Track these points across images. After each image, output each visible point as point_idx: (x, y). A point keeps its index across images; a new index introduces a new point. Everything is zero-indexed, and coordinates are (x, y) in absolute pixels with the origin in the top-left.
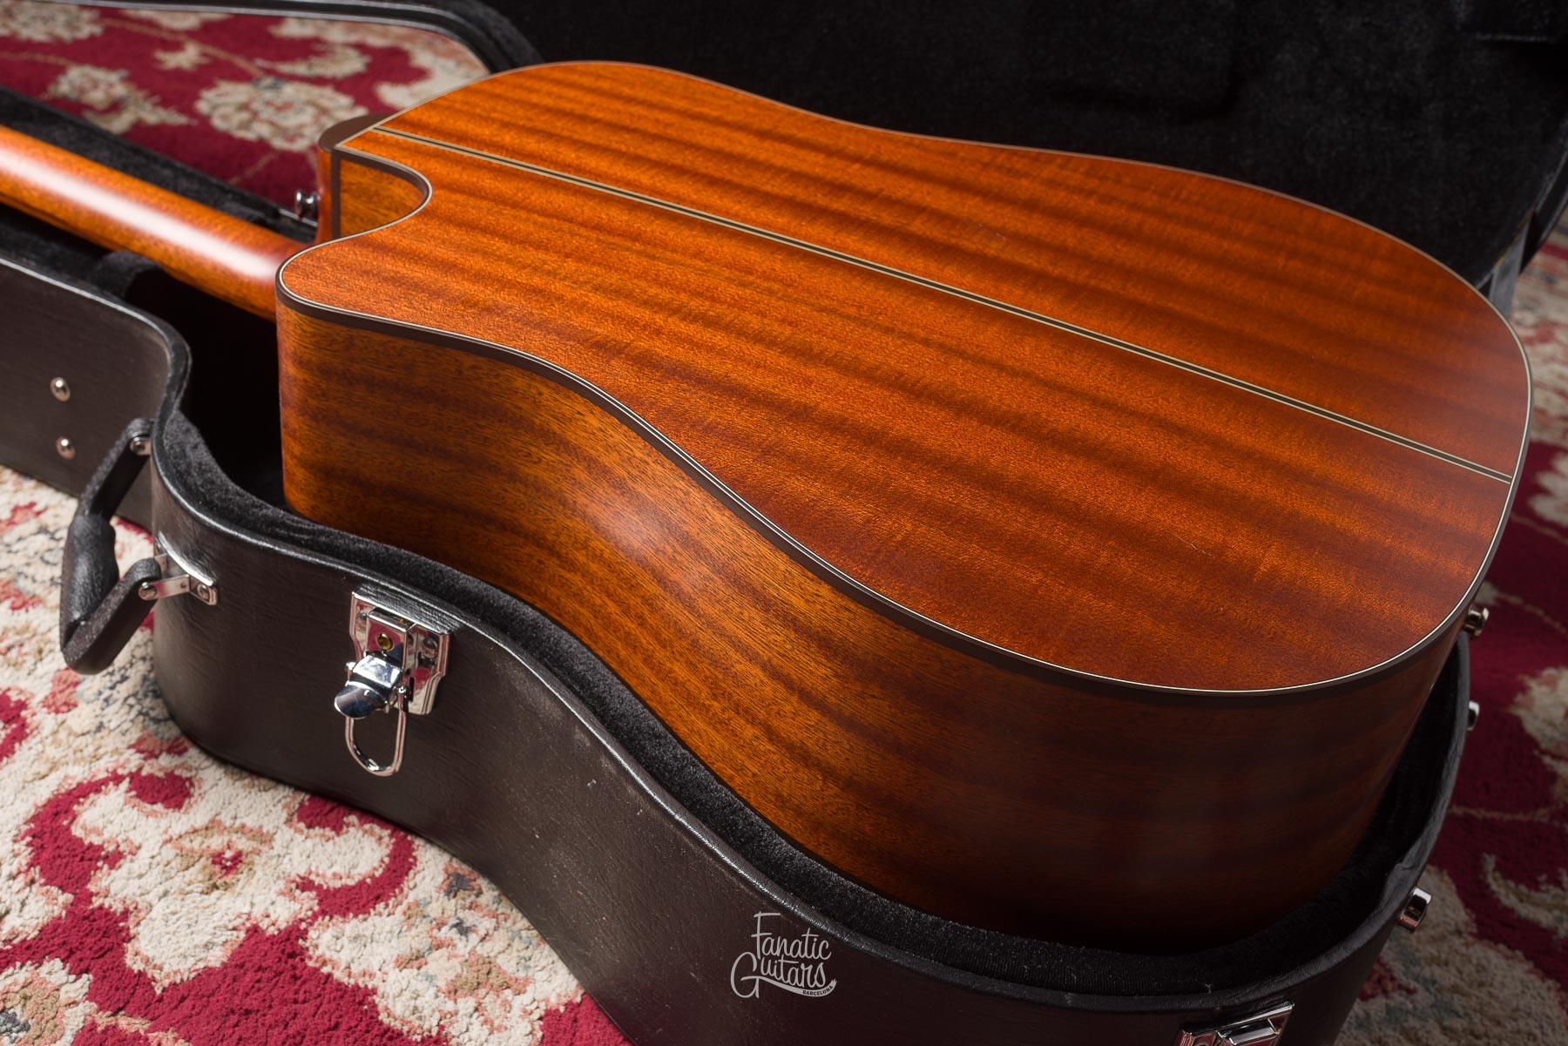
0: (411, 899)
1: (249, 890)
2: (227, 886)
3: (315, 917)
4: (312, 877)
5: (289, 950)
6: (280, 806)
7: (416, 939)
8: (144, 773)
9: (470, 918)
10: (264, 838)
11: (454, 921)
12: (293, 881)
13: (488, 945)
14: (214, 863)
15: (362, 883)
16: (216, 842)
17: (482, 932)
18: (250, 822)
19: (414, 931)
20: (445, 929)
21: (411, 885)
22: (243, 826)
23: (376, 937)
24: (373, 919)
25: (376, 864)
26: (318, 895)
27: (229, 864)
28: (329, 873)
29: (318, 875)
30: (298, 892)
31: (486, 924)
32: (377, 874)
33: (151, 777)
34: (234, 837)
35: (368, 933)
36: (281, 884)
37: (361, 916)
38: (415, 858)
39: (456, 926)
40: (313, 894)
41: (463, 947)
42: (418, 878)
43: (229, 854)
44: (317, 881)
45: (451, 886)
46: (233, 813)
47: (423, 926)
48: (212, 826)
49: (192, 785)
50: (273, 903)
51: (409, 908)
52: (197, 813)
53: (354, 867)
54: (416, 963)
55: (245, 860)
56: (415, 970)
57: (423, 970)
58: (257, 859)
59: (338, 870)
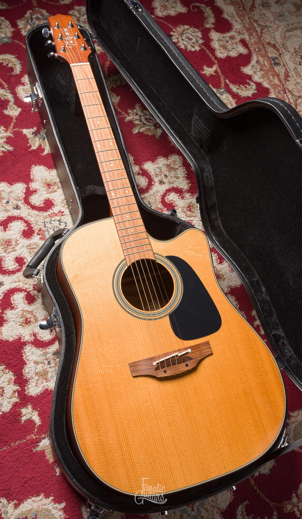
0: (47, 351)
1: (26, 329)
2: (23, 326)
3: (30, 343)
4: (37, 334)
7: (41, 359)
8: (30, 293)
9: (52, 362)
10: (36, 320)
11: (49, 360)
12: (33, 333)
13: (50, 369)
14: (25, 320)
15: (43, 341)
16: (29, 316)
17: (51, 366)
18: (37, 315)
19: (42, 357)
20: (46, 361)
21: (50, 348)
22: (36, 316)
23: (35, 354)
24: (38, 350)
25: (48, 339)
26: (35, 339)
27: (27, 322)
28: (40, 335)
30: (32, 336)
31: (53, 365)
34: (32, 317)
35: (34, 352)
36: (31, 332)
37: (37, 348)
38: (55, 343)
39: (48, 361)
40: (34, 338)
41: (46, 366)
42: (52, 347)
43: (29, 320)
44: (37, 335)
45: (55, 353)
46: (36, 312)
47: (44, 358)
48: (31, 312)
49: (35, 301)
50: (27, 335)
51: (45, 352)
52: (31, 308)
53: (45, 337)
54: (37, 364)
55: (30, 323)
56: (35, 365)
57: (37, 366)
58: (32, 325)
59: (42, 336)
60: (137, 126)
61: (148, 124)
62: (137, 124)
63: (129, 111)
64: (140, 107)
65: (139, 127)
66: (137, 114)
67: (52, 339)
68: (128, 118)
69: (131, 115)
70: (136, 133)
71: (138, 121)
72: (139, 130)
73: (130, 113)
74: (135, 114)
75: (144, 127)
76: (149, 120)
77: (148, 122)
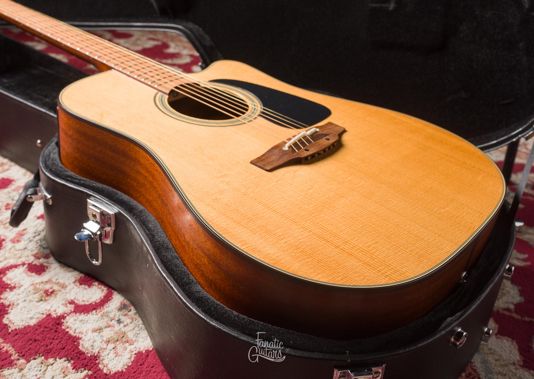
0: (105, 311)
1: (53, 302)
2: (46, 300)
3: (70, 313)
5: (58, 322)
6: (73, 277)
7: (102, 323)
8: (33, 263)
9: (123, 318)
10: (64, 286)
11: (117, 319)
12: (68, 301)
13: (126, 328)
14: (44, 293)
15: (91, 304)
16: (47, 287)
17: (125, 324)
18: (61, 281)
19: (102, 321)
20: (113, 321)
21: (107, 306)
22: (59, 282)
23: (89, 321)
24: (90, 315)
25: (98, 298)
26: (75, 306)
27: (49, 294)
28: (81, 300)
29: (77, 300)
30: (68, 305)
31: (128, 321)
32: (97, 302)
33: (35, 265)
34: (54, 286)
35: (86, 320)
36: (64, 302)
37: (86, 314)
38: (112, 298)
39: (117, 320)
40: (73, 306)
41: (117, 327)
42: (111, 304)
43: (50, 291)
44: (76, 301)
45: (121, 308)
46: (57, 278)
47: (106, 319)
48: (48, 281)
49: (47, 268)
50: (59, 307)
51: (103, 313)
52: (45, 277)
53: (91, 298)
54: (99, 331)
55: (55, 293)
56: (97, 334)
57: (100, 334)
58: (59, 293)
59: (85, 299)
67: (105, 297)
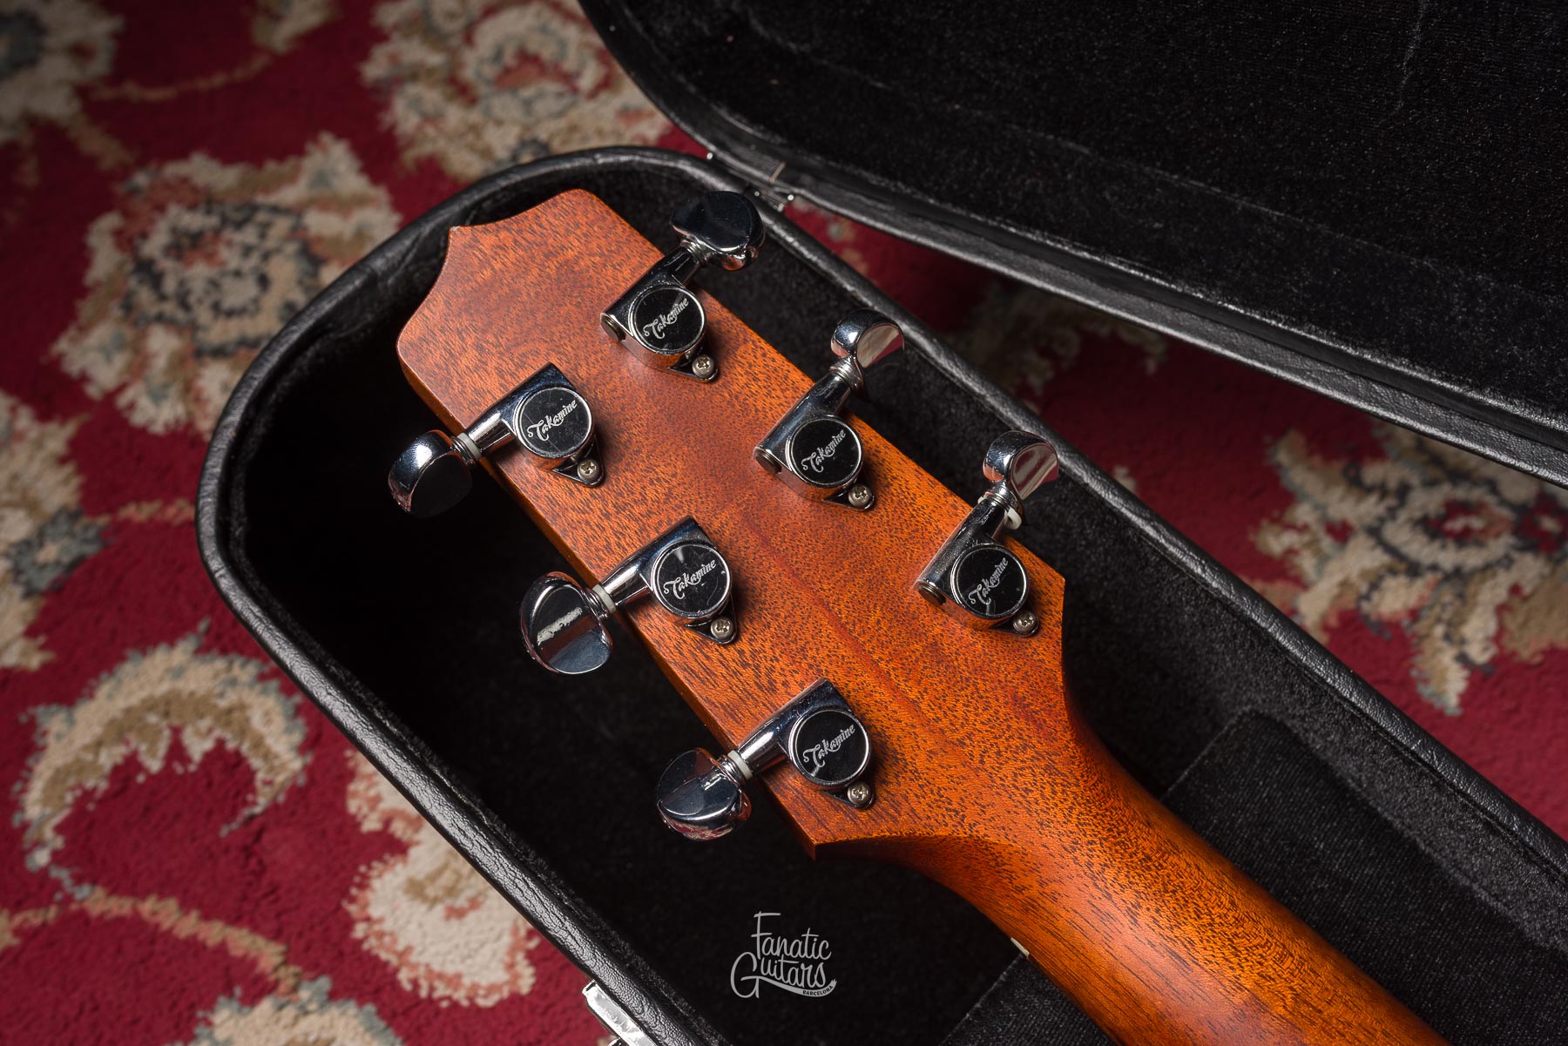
60: (1420, 627)
61: (1472, 558)
62: (1415, 614)
63: (1275, 542)
64: (1317, 460)
65: (1439, 630)
66: (1341, 533)
68: (1313, 607)
69: (1307, 563)
70: (1466, 699)
71: (1390, 583)
72: (1463, 659)
73: (1291, 552)
74: (1327, 543)
75: (1465, 600)
76: (1457, 524)
77: (1463, 538)
